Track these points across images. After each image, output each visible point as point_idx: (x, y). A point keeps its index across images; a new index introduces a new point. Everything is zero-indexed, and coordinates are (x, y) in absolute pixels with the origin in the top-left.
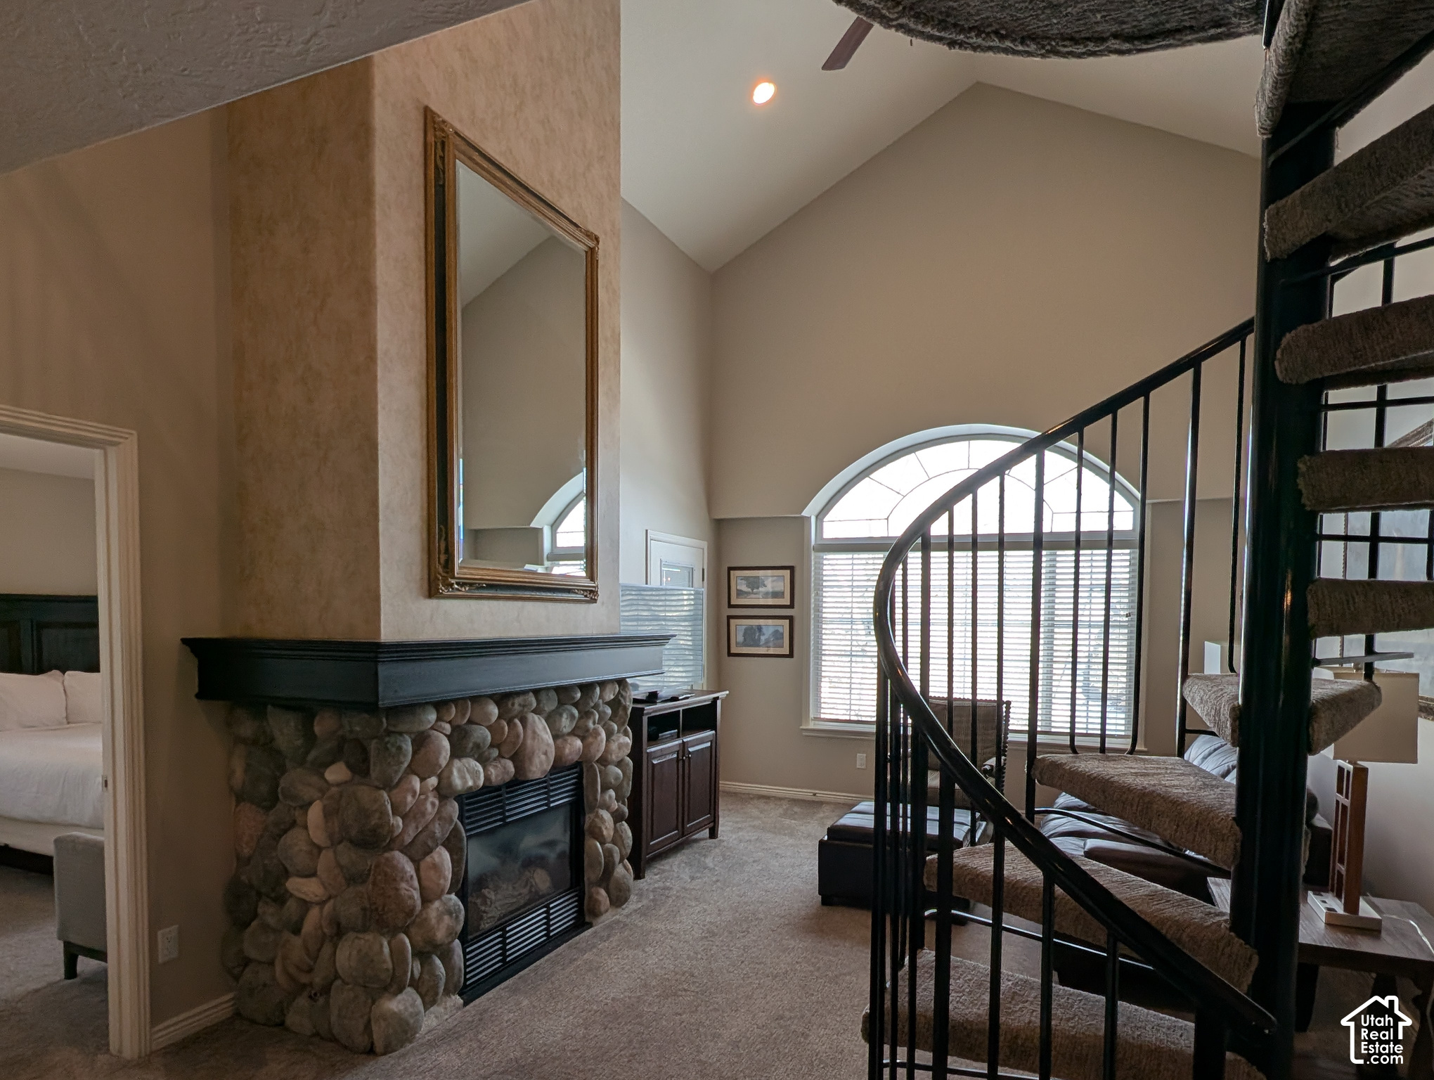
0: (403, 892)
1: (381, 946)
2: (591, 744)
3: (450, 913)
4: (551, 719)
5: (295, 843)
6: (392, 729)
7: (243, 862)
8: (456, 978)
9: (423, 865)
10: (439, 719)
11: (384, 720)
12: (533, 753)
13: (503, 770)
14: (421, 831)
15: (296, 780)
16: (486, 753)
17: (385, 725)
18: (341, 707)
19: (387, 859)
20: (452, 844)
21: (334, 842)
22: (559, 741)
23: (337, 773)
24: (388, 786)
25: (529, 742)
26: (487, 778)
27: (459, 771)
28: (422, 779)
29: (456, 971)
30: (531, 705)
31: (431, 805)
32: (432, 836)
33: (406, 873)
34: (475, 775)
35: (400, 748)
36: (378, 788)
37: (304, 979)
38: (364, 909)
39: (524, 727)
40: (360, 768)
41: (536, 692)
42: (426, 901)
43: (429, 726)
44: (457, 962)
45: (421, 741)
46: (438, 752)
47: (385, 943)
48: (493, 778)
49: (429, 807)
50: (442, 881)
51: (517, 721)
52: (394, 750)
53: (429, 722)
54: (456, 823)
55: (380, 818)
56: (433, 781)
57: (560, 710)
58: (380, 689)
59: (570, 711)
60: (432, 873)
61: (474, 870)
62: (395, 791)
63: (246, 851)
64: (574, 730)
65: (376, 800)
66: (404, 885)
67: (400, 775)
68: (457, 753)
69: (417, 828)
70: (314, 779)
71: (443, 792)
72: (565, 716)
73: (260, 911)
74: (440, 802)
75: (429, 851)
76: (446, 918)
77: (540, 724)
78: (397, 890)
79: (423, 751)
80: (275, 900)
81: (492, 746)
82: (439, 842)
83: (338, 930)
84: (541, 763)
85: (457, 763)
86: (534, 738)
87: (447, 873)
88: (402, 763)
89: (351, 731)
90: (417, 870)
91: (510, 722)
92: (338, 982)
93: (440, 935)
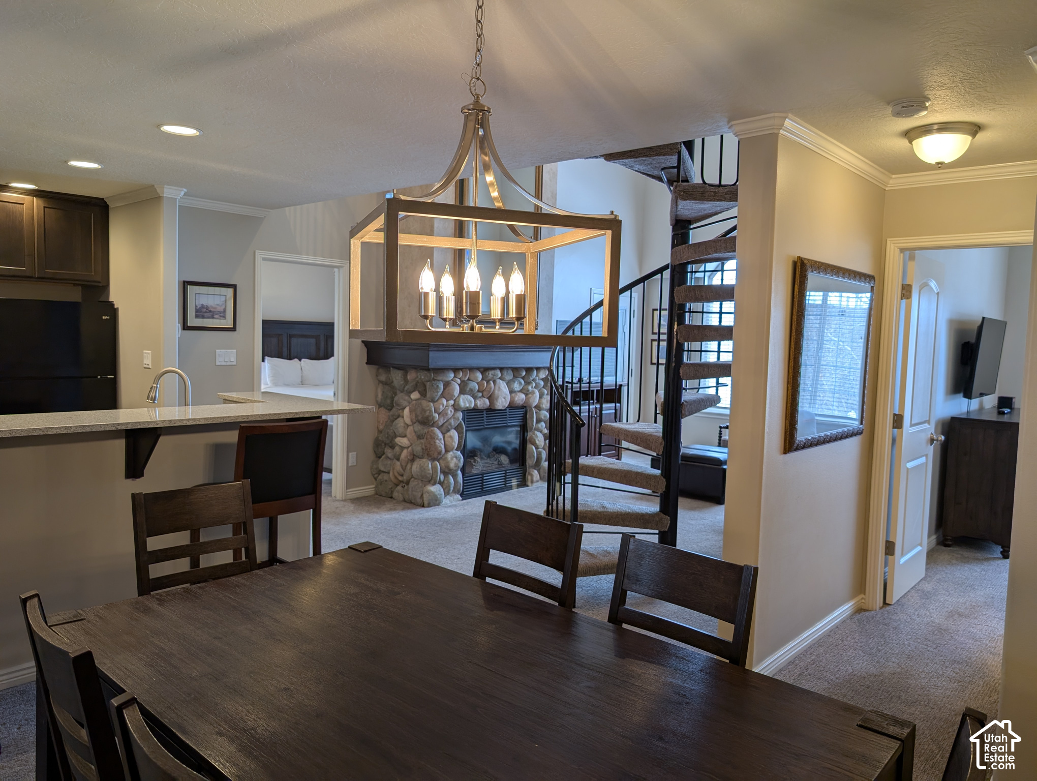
0: (437, 444)
1: (428, 464)
2: (530, 397)
3: (456, 458)
4: (509, 384)
5: (400, 423)
6: (435, 378)
7: (380, 432)
8: (458, 487)
9: (446, 435)
10: (455, 377)
11: (432, 374)
12: (498, 397)
13: (483, 403)
14: (446, 422)
15: (401, 398)
16: (476, 394)
17: (433, 376)
18: (417, 368)
19: (432, 430)
20: (458, 428)
21: (413, 423)
22: (513, 395)
23: (415, 395)
24: (433, 401)
25: (496, 392)
26: (476, 405)
27: (463, 400)
28: (447, 401)
29: (459, 484)
30: (498, 375)
31: (450, 412)
32: (450, 424)
33: (438, 436)
34: (470, 402)
35: (438, 386)
36: (429, 401)
37: (400, 478)
38: (423, 449)
39: (494, 385)
40: (423, 394)
41: (501, 369)
42: (447, 451)
43: (451, 379)
44: (459, 481)
45: (447, 384)
46: (453, 390)
47: (430, 464)
48: (479, 405)
49: (449, 412)
50: (453, 443)
51: (492, 382)
52: (435, 386)
53: (450, 377)
54: (461, 421)
55: (430, 413)
56: (452, 402)
57: (514, 380)
58: (430, 361)
59: (519, 380)
60: (449, 439)
61: (469, 445)
62: (436, 404)
63: (381, 427)
64: (522, 389)
65: (428, 406)
66: (437, 441)
67: (438, 397)
68: (462, 392)
69: (444, 419)
70: (407, 398)
71: (456, 408)
72: (516, 382)
73: (385, 451)
74: (454, 411)
75: (448, 431)
76: (454, 459)
77: (503, 385)
78: (435, 442)
79: (447, 389)
80: (391, 447)
81: (478, 391)
82: (453, 427)
83: (413, 458)
84: (502, 402)
85: (462, 396)
86: (499, 390)
87: (455, 440)
88: (439, 392)
89: (421, 378)
90: (444, 437)
91: (488, 382)
92: (413, 479)
93: (452, 465)
